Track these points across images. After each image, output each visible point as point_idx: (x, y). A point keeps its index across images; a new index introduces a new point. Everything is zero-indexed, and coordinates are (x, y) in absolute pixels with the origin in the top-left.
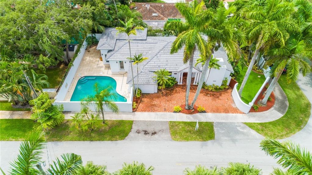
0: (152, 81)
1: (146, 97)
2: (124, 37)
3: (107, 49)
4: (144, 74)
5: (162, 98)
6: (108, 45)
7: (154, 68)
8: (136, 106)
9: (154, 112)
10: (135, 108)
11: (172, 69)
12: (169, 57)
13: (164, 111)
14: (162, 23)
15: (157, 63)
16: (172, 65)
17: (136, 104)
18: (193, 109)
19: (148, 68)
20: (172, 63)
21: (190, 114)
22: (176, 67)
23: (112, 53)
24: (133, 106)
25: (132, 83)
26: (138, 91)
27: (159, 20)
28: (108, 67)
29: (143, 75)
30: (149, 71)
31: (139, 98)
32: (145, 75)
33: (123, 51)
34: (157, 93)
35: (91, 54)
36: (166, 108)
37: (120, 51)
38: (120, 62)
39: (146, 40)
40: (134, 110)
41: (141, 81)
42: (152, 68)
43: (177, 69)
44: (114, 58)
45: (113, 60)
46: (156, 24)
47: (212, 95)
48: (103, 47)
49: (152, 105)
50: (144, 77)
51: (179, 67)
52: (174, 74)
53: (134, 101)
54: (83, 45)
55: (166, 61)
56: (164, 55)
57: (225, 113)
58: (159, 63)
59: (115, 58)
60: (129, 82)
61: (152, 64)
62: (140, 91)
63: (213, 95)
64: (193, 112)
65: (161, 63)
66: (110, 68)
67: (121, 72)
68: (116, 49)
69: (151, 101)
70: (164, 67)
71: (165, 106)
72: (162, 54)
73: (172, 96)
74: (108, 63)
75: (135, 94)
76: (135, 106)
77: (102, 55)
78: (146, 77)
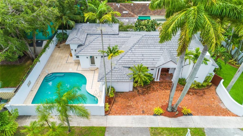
0: (127, 78)
1: (120, 97)
2: (95, 32)
3: (77, 43)
4: (118, 70)
5: (138, 97)
6: (78, 40)
7: (129, 64)
8: (109, 107)
9: (130, 115)
10: (108, 111)
11: (148, 64)
12: (145, 52)
13: (143, 113)
14: (132, 20)
15: (131, 57)
16: (148, 60)
17: (109, 106)
18: (177, 111)
19: (122, 64)
20: (148, 58)
21: (173, 117)
22: (153, 62)
23: (82, 47)
24: (105, 108)
25: (105, 81)
26: (111, 90)
27: (129, 17)
28: (78, 63)
29: (116, 72)
30: (123, 67)
31: (112, 98)
32: (119, 72)
33: (93, 45)
34: (132, 91)
35: (61, 50)
36: (145, 110)
37: (91, 45)
38: (91, 57)
39: (118, 34)
40: (107, 113)
41: (115, 78)
42: (127, 64)
43: (154, 64)
44: (84, 53)
45: (83, 55)
46: (127, 20)
47: (194, 94)
48: (72, 41)
49: (128, 106)
50: (118, 74)
51: (156, 62)
52: (151, 69)
53: (106, 102)
54: (53, 41)
55: (141, 55)
56: (140, 49)
57: (215, 116)
58: (134, 57)
59: (86, 53)
60: (101, 80)
61: (126, 59)
62: (114, 89)
63: (196, 93)
64: (177, 114)
65: (136, 57)
66: (80, 64)
67: (91, 68)
68: (87, 43)
69: (126, 102)
70: (139, 62)
71: (142, 108)
72: (137, 47)
73: (149, 95)
74: (78, 59)
75: (108, 93)
76: (108, 109)
77: (72, 50)
78: (120, 74)
